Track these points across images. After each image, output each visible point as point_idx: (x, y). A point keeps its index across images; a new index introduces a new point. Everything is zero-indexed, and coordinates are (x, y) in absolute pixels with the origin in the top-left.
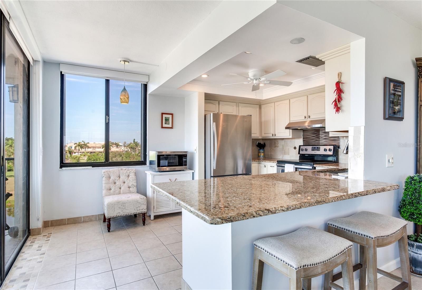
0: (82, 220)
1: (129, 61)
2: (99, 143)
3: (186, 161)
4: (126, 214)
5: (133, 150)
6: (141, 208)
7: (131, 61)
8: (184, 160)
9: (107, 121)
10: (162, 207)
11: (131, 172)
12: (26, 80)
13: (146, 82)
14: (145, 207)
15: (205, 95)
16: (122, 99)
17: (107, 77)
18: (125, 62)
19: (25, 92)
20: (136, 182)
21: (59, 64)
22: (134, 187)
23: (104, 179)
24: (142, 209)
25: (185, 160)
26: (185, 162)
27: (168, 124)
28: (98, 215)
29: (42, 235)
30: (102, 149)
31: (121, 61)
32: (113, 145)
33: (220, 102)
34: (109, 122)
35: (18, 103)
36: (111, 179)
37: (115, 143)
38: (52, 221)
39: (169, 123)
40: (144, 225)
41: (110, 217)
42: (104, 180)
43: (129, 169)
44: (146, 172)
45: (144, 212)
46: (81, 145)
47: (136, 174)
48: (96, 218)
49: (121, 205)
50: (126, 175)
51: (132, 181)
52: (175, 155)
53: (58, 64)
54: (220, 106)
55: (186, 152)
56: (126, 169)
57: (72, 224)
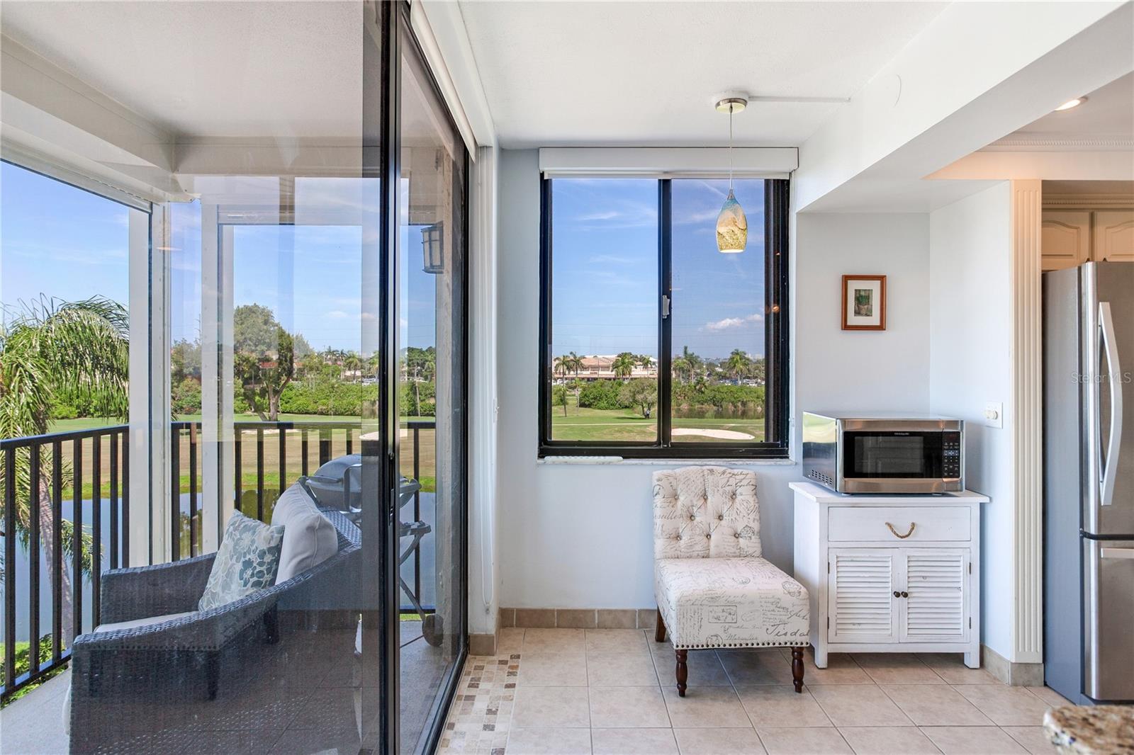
0: (596, 622)
1: (746, 98)
2: (607, 357)
3: (956, 460)
4: (738, 642)
5: (684, 376)
6: (790, 628)
7: (751, 98)
8: (946, 453)
9: (665, 313)
10: (856, 627)
11: (742, 483)
12: (460, 207)
13: (786, 173)
14: (804, 626)
15: (1043, 193)
16: (725, 235)
17: (666, 173)
18: (733, 104)
19: (457, 240)
20: (757, 517)
21: (537, 150)
22: (753, 537)
23: (659, 500)
24: (795, 631)
25: (951, 453)
26: (951, 464)
27: (867, 315)
28: (640, 611)
29: (495, 658)
30: (612, 371)
31: (718, 104)
32: (635, 363)
33: (1100, 216)
34: (669, 317)
35: (442, 273)
36: (679, 503)
37: (641, 356)
38: (520, 611)
39: (871, 311)
40: (799, 689)
41: (688, 646)
42: (659, 504)
43: (735, 471)
44: (791, 485)
45: (799, 645)
46: (568, 361)
47: (757, 489)
48: (635, 621)
49: (723, 611)
50: (724, 492)
51: (743, 514)
52: (912, 434)
53: (534, 151)
54: (1099, 230)
55: (955, 423)
56: (724, 473)
57: (569, 627)
